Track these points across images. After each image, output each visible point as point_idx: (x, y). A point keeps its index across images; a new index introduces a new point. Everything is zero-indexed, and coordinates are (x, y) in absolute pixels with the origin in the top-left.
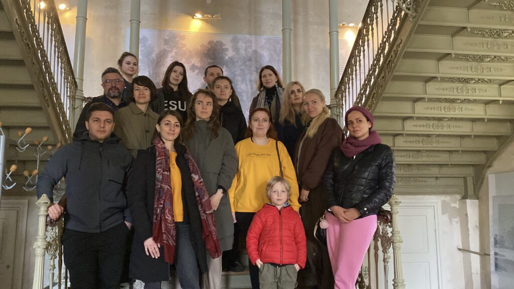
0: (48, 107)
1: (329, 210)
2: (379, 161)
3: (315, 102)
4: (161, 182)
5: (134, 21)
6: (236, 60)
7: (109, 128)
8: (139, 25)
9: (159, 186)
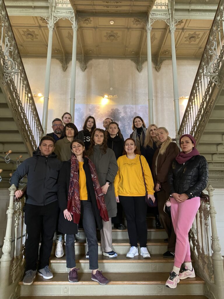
0: (27, 142)
1: (171, 195)
2: (198, 165)
3: (162, 133)
4: (73, 178)
5: (72, 99)
6: (125, 118)
7: (51, 149)
8: (75, 101)
9: (71, 180)
